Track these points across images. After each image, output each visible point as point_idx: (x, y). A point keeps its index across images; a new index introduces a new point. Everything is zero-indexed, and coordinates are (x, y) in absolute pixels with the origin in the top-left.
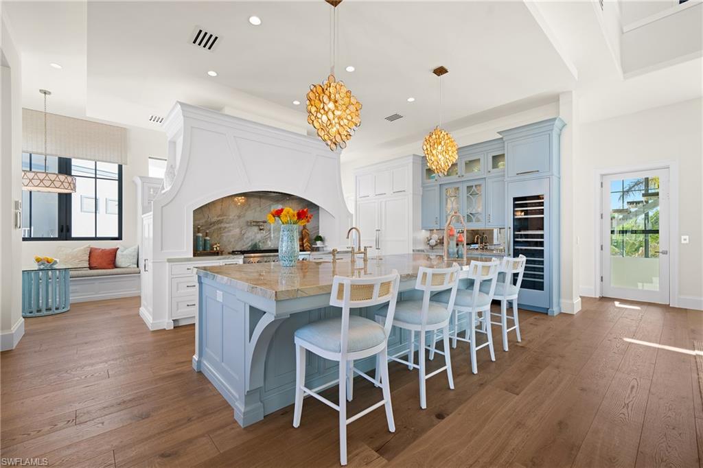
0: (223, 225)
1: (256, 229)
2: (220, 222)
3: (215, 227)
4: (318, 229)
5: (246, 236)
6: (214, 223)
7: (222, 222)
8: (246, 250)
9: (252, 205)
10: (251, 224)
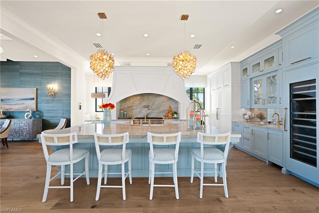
0: (133, 108)
1: (146, 109)
2: (132, 106)
3: (131, 108)
4: (178, 108)
5: (142, 112)
6: (130, 107)
7: (133, 106)
8: (142, 117)
9: (145, 99)
10: (144, 107)
